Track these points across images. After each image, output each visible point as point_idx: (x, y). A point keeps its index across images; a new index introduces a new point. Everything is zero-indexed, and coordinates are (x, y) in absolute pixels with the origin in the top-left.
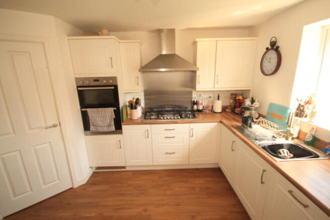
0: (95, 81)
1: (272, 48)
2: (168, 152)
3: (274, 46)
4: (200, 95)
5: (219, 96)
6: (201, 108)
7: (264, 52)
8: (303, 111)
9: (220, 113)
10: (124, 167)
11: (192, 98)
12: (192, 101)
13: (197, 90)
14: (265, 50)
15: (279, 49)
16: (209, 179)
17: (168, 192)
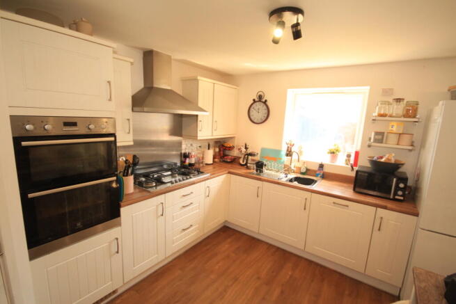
0: (66, 124)
1: (260, 101)
2: (184, 228)
3: (260, 99)
4: (191, 145)
5: (209, 145)
6: (193, 161)
7: (250, 104)
8: (291, 151)
9: (212, 164)
10: (114, 292)
11: (181, 150)
12: (181, 153)
13: (199, 138)
14: (252, 102)
15: (267, 103)
16: (229, 240)
17: (212, 276)
